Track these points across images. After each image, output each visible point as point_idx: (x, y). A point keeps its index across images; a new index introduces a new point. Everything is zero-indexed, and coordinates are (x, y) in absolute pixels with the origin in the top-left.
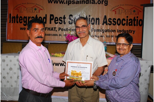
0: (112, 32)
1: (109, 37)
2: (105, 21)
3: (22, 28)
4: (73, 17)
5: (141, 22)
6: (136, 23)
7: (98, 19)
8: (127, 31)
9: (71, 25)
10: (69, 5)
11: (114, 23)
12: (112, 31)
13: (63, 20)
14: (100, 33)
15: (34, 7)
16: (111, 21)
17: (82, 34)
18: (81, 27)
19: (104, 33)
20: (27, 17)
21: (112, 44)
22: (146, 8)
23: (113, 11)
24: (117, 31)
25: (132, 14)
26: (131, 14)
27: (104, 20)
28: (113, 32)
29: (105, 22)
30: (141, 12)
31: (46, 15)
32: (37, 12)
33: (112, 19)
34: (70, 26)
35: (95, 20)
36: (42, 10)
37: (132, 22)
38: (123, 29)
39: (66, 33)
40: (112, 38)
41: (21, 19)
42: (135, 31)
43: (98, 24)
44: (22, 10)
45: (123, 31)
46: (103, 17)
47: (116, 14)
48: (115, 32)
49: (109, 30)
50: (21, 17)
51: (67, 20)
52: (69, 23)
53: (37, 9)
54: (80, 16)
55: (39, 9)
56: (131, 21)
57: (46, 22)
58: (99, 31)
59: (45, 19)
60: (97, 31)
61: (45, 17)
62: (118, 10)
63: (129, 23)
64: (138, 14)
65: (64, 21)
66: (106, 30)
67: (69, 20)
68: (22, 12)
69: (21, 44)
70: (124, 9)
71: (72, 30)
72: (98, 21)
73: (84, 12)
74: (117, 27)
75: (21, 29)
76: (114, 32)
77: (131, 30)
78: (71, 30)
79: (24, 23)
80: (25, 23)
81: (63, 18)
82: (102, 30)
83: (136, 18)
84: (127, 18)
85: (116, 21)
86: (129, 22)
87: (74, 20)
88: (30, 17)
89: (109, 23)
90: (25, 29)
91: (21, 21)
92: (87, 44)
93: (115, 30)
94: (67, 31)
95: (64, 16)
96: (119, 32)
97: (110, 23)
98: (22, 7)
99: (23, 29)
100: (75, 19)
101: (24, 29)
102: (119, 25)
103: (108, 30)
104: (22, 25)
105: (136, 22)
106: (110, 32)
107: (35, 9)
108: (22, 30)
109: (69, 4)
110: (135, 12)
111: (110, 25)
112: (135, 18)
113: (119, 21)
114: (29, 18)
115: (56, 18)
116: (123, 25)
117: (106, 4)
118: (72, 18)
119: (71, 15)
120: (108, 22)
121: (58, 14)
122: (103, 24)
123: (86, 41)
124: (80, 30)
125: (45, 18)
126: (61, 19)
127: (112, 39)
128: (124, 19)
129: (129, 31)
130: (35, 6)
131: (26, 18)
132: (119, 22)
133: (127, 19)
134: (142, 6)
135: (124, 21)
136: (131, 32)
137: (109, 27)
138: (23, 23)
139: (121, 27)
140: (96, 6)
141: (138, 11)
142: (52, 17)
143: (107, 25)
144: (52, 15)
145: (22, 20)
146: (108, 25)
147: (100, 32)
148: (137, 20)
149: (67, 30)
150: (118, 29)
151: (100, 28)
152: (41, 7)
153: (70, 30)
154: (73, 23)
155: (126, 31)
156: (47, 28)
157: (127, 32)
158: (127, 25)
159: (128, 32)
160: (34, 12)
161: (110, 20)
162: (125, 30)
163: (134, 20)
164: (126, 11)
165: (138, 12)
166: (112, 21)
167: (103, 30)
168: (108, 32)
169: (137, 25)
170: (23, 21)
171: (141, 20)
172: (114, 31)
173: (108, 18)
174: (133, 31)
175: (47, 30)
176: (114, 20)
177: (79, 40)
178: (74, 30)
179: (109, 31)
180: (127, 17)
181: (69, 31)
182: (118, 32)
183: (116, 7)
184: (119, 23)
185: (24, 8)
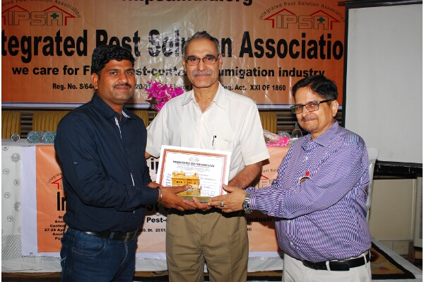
0: (265, 76)
1: (258, 88)
2: (246, 46)
3: (17, 69)
4: (161, 37)
5: (338, 48)
6: (325, 52)
7: (227, 41)
8: (304, 72)
9: (155, 58)
10: (147, 3)
11: (271, 53)
12: (264, 73)
13: (132, 44)
14: (235, 80)
15: (51, 10)
16: (261, 45)
17: (204, 77)
18: (201, 58)
19: (243, 78)
20: (30, 38)
21: (265, 107)
22: (351, 11)
23: (267, 19)
24: (277, 73)
25: (316, 27)
26: (313, 27)
27: (243, 44)
28: (267, 77)
29: (245, 50)
30: (337, 21)
31: (85, 32)
32: (60, 23)
33: (265, 42)
34: (151, 62)
35: (220, 44)
36: (74, 17)
37: (315, 49)
38: (294, 69)
39: (141, 80)
40: (267, 91)
41: (14, 42)
42: (324, 72)
43: (227, 54)
44: (16, 18)
45: (294, 71)
46: (241, 37)
47: (273, 27)
48: (273, 75)
49: (257, 70)
50: (13, 38)
51: (144, 45)
52: (150, 53)
53: (58, 16)
54: (178, 34)
55: (65, 15)
56: (313, 46)
57: (85, 53)
58: (230, 75)
59: (82, 44)
60: (226, 75)
61: (83, 37)
62: (279, 17)
63: (310, 51)
64: (331, 29)
65: (136, 49)
66: (251, 71)
67: (149, 45)
68: (16, 22)
69: (18, 114)
70: (294, 14)
71: (160, 71)
72: (227, 45)
73: (190, 23)
74: (277, 63)
75: (15, 73)
76: (269, 75)
77: (313, 70)
78: (155, 72)
79: (23, 55)
80: (25, 53)
81: (132, 40)
82: (240, 72)
83: (326, 39)
84: (304, 39)
85: (275, 46)
86: (307, 48)
87: (164, 46)
88: (41, 37)
89: (256, 51)
90: (27, 70)
91: (14, 49)
92: (213, 105)
93: (273, 71)
94: (145, 74)
95: (136, 34)
96: (283, 76)
97: (259, 52)
98: (16, 9)
99: (21, 72)
100: (166, 41)
101: (25, 71)
102: (282, 56)
103: (255, 70)
104: (17, 62)
105: (325, 48)
106: (259, 75)
107: (55, 16)
108: (19, 73)
109: (149, 2)
110: (324, 22)
111: (259, 56)
112: (322, 37)
113: (282, 46)
114: (38, 40)
115: (114, 39)
116: (294, 56)
117: (248, 2)
118: (157, 40)
119: (154, 32)
120: (254, 50)
121: (119, 30)
122: (241, 55)
123: (210, 97)
124: (198, 67)
125: (84, 39)
126: (126, 42)
127: (265, 93)
128: (295, 42)
129: (309, 73)
130: (54, 6)
131: (29, 40)
132: (282, 49)
133: (304, 42)
134: (342, 5)
135: (295, 45)
136: (313, 74)
137: (255, 63)
138: (20, 54)
139: (288, 63)
140: (221, 6)
141: (331, 19)
142: (102, 38)
143: (252, 57)
144: (101, 33)
145: (17, 45)
146: (255, 58)
147: (233, 75)
148: (329, 42)
149: (144, 72)
150: (280, 68)
151: (232, 67)
152: (70, 11)
153: (152, 72)
154: (161, 53)
155: (301, 71)
156: (88, 67)
157: (303, 74)
158: (303, 57)
159: (307, 74)
160: (49, 23)
161: (259, 44)
162: (297, 71)
163: (322, 42)
164: (301, 21)
165: (332, 22)
166: (264, 46)
167: (241, 70)
168: (256, 76)
169: (329, 58)
170: (20, 49)
171: (338, 43)
172: (271, 73)
173: (255, 39)
174: (320, 72)
175: (88, 73)
176: (270, 44)
177: (193, 96)
178: (164, 71)
179: (257, 73)
180: (304, 35)
181: (151, 75)
182: (280, 76)
183: (273, 9)
184: (282, 51)
185: (21, 13)
